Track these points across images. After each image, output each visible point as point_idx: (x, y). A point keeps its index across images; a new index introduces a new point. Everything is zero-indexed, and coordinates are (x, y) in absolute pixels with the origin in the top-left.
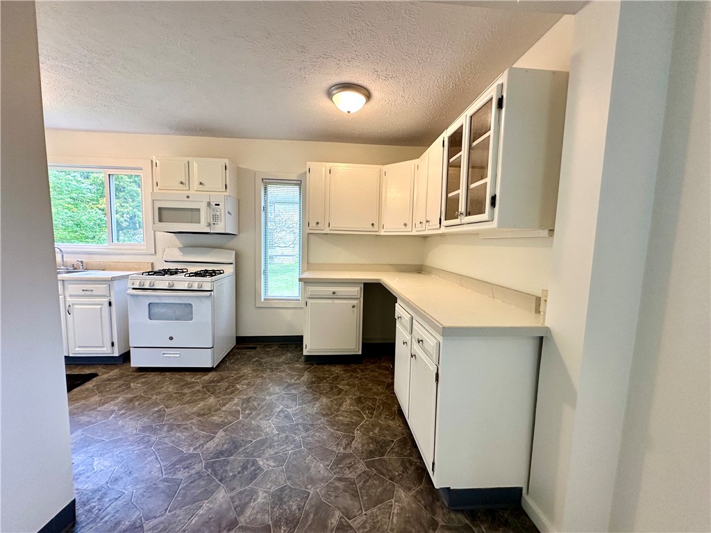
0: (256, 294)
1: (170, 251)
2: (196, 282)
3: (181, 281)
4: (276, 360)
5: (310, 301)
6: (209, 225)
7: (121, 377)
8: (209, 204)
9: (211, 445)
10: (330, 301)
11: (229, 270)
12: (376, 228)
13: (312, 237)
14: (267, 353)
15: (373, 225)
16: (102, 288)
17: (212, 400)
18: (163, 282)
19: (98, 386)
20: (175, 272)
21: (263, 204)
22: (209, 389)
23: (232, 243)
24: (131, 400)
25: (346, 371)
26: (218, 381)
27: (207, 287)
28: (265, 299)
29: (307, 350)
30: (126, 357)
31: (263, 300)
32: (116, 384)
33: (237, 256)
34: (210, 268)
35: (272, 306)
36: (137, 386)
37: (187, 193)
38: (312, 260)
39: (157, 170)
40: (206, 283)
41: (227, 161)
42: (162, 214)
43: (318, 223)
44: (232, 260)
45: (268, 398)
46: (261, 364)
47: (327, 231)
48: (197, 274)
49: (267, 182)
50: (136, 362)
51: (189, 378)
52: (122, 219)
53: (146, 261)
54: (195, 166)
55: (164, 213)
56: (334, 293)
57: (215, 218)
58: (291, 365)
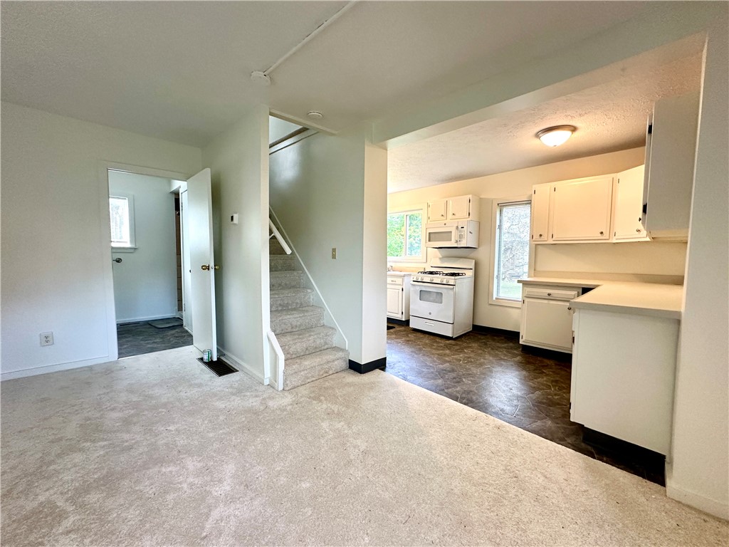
0: (490, 294)
1: (435, 260)
2: (446, 279)
3: (437, 279)
4: (498, 344)
5: (527, 300)
6: (457, 242)
7: (405, 331)
8: (457, 227)
9: (441, 366)
10: (546, 301)
11: (470, 274)
12: (606, 235)
13: (538, 247)
14: (494, 340)
15: (602, 233)
16: (399, 281)
17: (448, 352)
18: (427, 278)
19: (395, 332)
20: (436, 273)
21: (498, 223)
22: (447, 347)
23: (474, 254)
24: (408, 341)
25: (556, 364)
26: (454, 345)
27: (452, 282)
28: (496, 299)
29: (523, 339)
30: (407, 322)
31: (494, 299)
32: (402, 333)
33: (476, 264)
34: (456, 271)
35: (500, 305)
36: (412, 336)
37: (445, 222)
38: (538, 269)
39: (430, 209)
40: (451, 280)
41: (470, 196)
42: (431, 237)
43: (541, 235)
44: (472, 266)
45: (482, 360)
46: (486, 344)
47: (551, 241)
48: (447, 274)
49: (502, 206)
50: (412, 325)
51: (438, 340)
52: (414, 242)
53: (422, 267)
54: (450, 203)
55: (431, 235)
56: (549, 295)
57: (461, 237)
58: (510, 350)
